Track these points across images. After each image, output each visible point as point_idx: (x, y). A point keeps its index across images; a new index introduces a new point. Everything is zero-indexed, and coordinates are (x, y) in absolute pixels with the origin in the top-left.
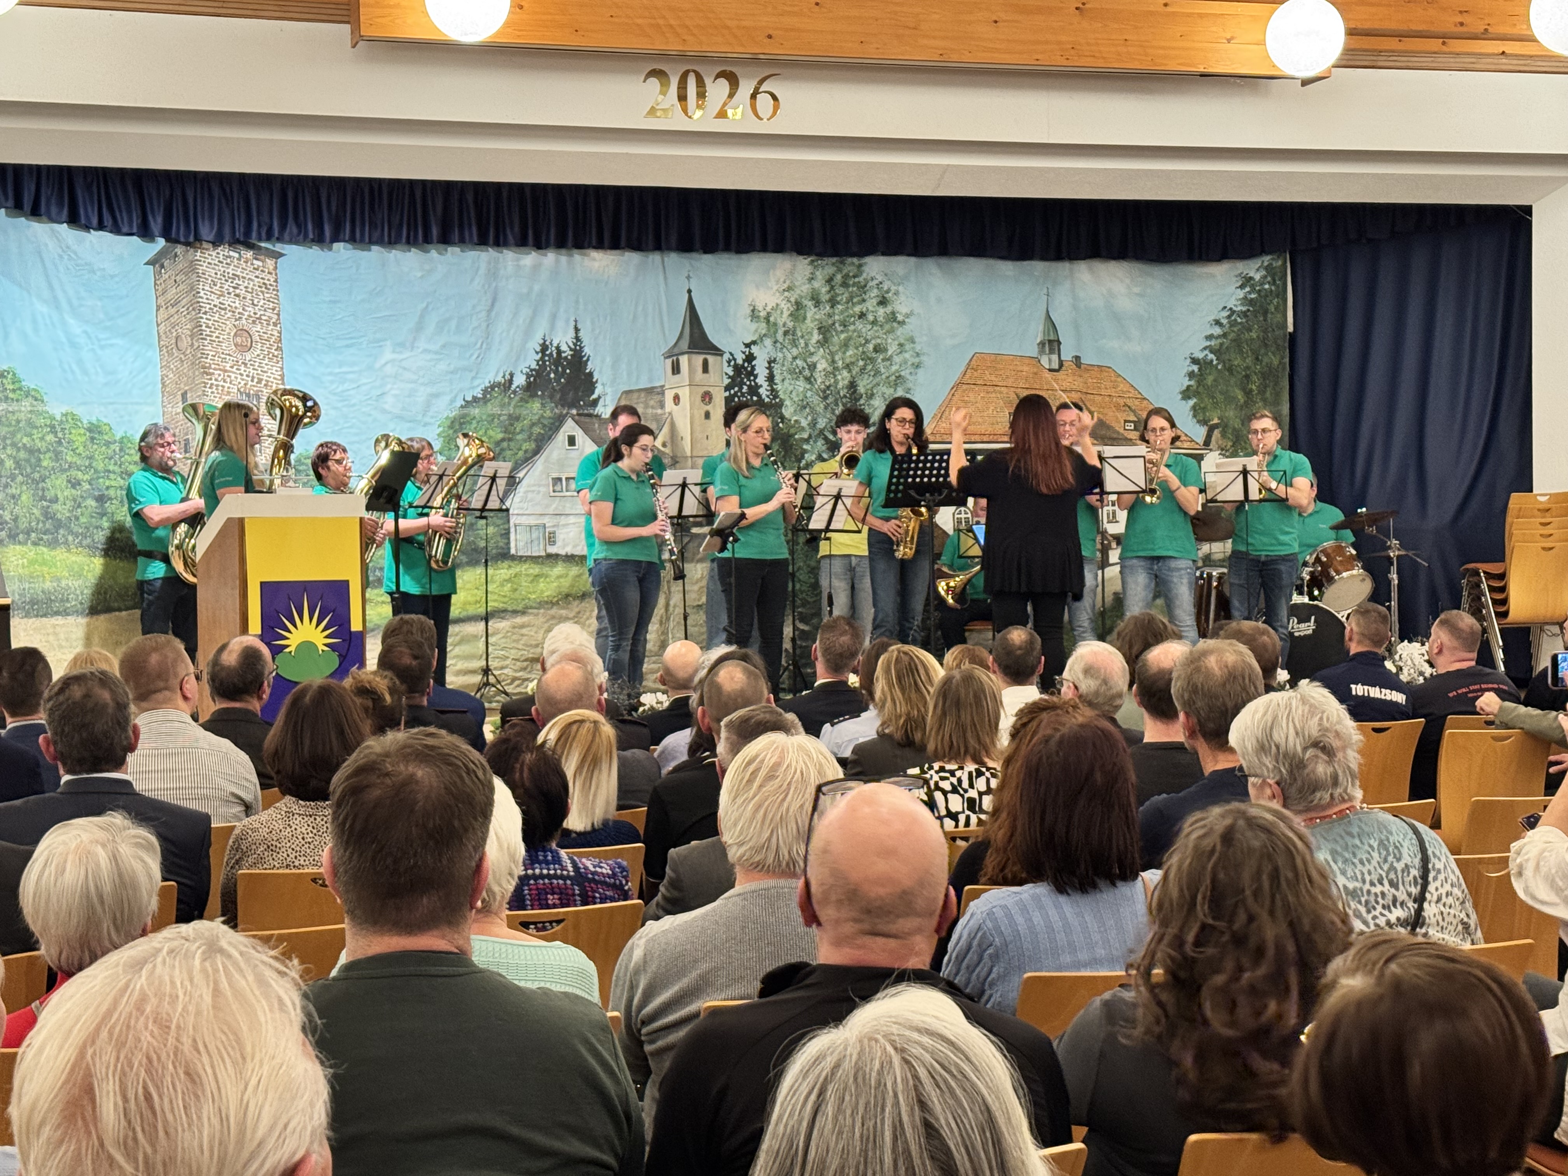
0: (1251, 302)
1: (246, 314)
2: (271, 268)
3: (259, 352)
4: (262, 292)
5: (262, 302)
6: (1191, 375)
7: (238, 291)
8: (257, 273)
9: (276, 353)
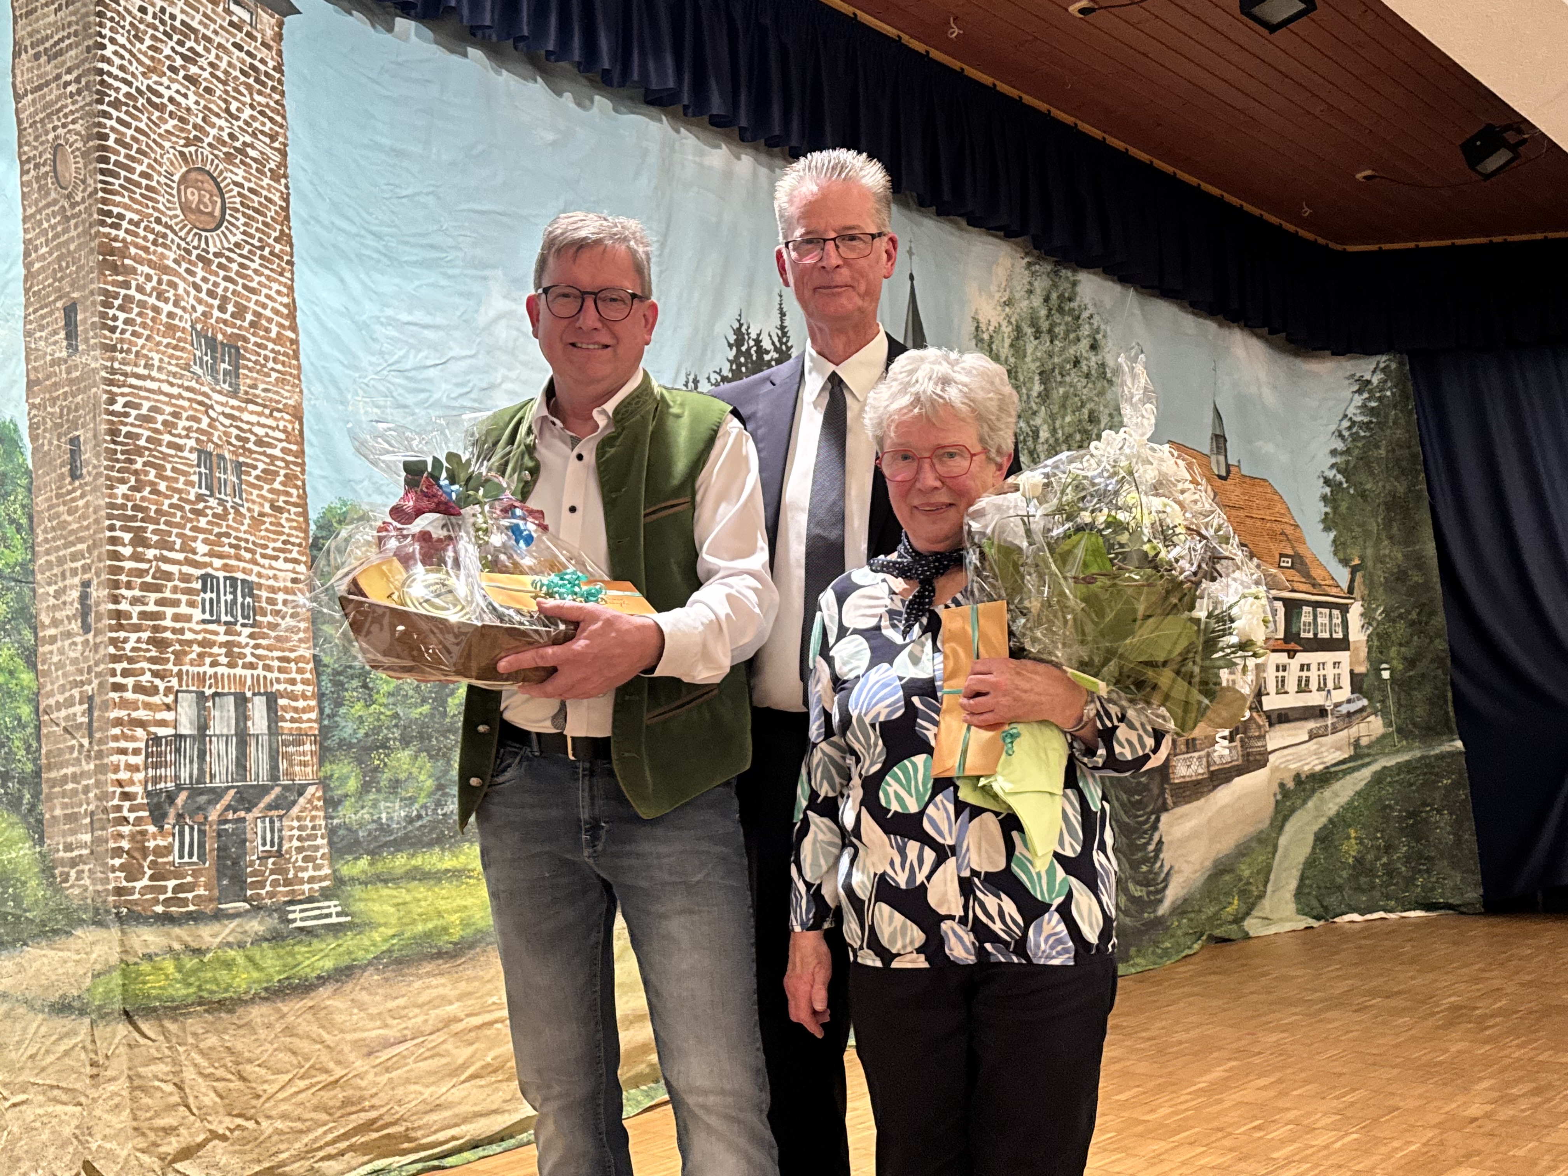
0: (1372, 411)
1: (213, 132)
2: (269, 33)
3: (239, 237)
4: (249, 87)
5: (248, 112)
6: (1324, 498)
7: (193, 70)
8: (239, 37)
9: (278, 248)
